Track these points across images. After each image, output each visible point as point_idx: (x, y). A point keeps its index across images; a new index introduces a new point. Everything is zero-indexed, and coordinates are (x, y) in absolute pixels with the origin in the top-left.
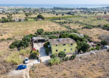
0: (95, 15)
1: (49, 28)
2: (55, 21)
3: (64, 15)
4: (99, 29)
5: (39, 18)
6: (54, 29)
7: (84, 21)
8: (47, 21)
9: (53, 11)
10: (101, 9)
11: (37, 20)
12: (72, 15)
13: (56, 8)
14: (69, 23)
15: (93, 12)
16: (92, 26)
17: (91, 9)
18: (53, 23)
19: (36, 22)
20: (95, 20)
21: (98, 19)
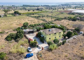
0: (57, 10)
1: (29, 21)
2: (31, 16)
3: (35, 11)
4: (66, 20)
5: (16, 14)
6: (34, 22)
7: (52, 15)
8: (24, 16)
9: (24, 8)
10: (59, 6)
11: (15, 16)
12: (40, 10)
13: (25, 5)
14: (43, 17)
15: (55, 9)
16: (60, 18)
17: (52, 6)
18: (30, 18)
19: (15, 17)
20: (59, 14)
21: (61, 13)
